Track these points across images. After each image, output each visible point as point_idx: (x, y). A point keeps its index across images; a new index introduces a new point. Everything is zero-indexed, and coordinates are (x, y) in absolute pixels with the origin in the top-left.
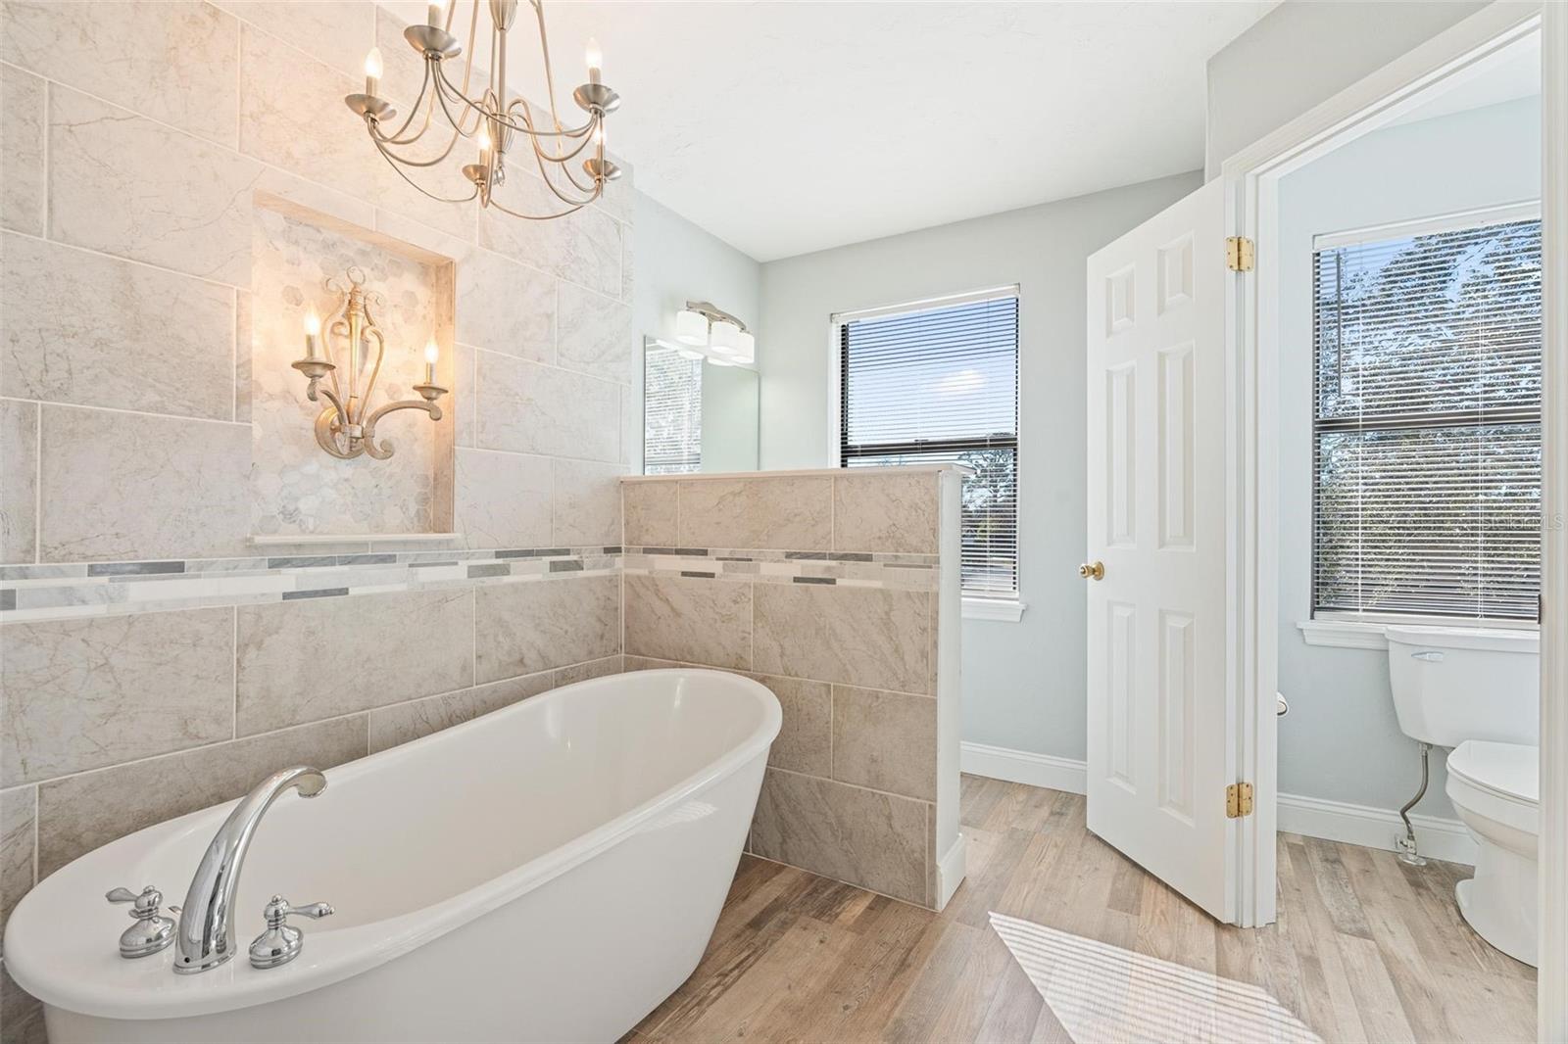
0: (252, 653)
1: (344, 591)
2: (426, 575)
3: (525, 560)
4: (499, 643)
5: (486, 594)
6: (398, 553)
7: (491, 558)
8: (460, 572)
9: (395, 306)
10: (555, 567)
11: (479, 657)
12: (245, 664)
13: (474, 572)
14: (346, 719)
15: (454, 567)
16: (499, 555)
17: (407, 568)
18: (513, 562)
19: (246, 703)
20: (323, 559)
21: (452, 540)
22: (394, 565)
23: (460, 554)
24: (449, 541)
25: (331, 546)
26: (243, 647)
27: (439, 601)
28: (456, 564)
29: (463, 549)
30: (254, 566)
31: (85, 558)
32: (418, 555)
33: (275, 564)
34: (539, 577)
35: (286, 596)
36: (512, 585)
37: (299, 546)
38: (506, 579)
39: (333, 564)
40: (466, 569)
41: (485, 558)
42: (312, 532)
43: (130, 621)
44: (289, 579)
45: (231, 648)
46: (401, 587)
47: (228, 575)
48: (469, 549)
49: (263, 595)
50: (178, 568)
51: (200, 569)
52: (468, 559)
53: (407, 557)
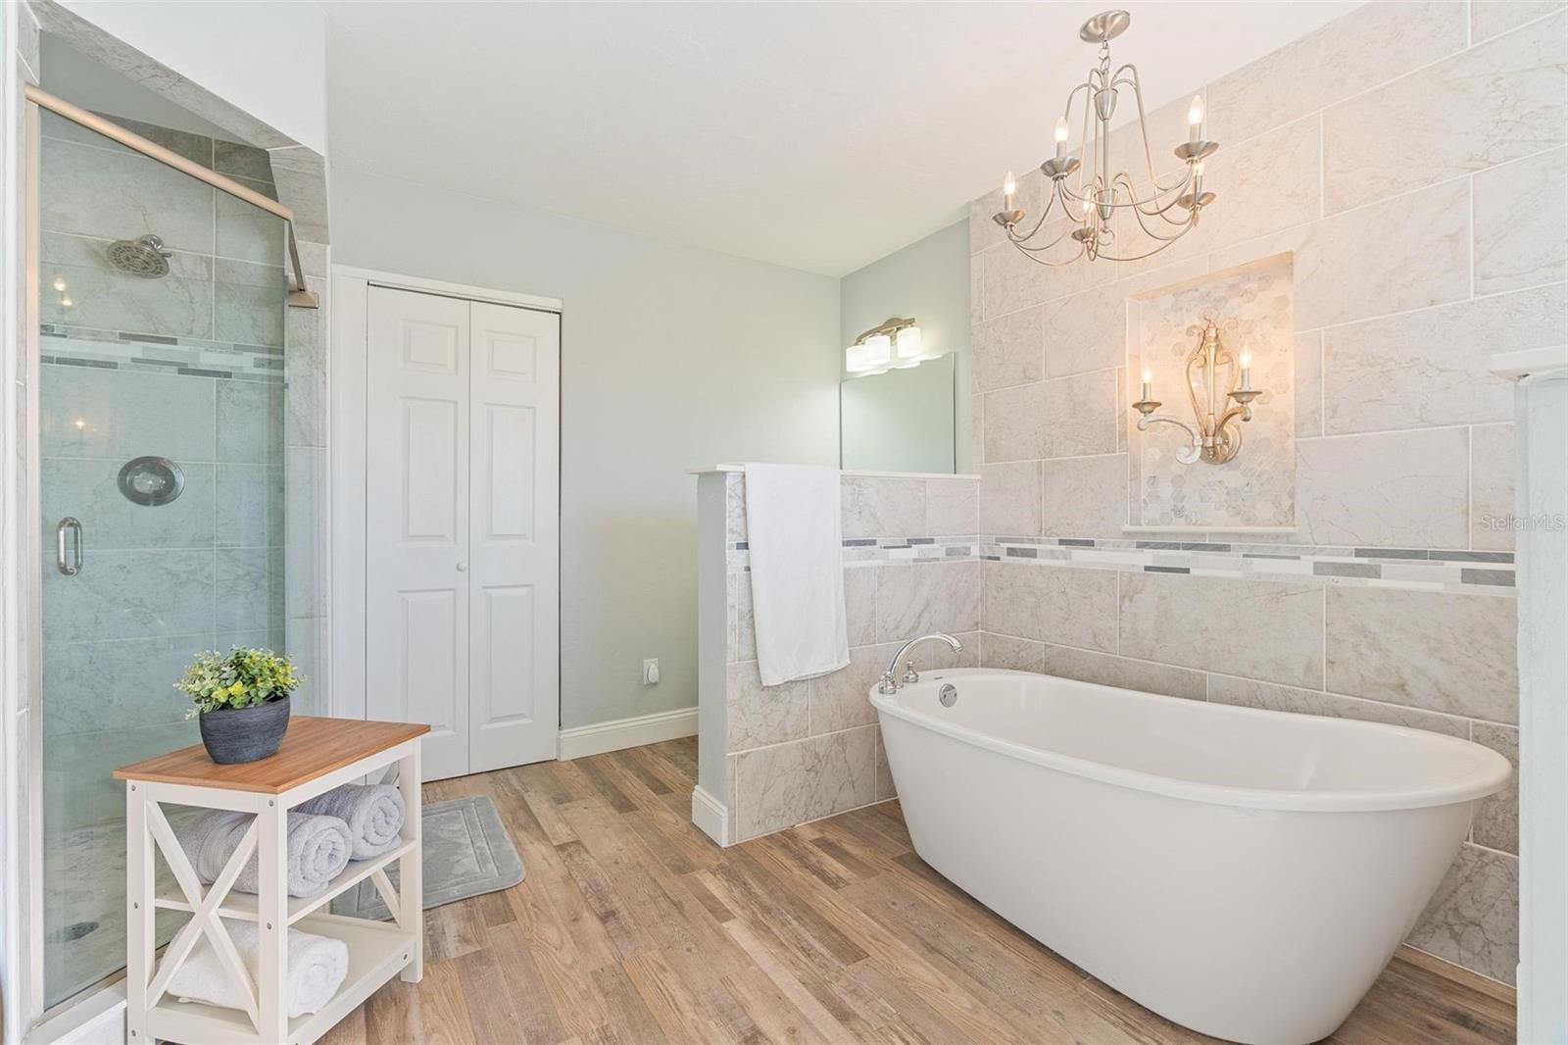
0: (1127, 603)
1: (1187, 571)
2: (1261, 566)
3: (1410, 563)
4: (1361, 654)
5: (1339, 595)
6: (1231, 544)
7: (1350, 555)
8: (1304, 567)
9: (1264, 318)
10: (1469, 576)
11: (1330, 662)
12: (1123, 609)
13: (1320, 569)
14: (1189, 671)
15: (1297, 561)
16: (1359, 553)
17: (1241, 558)
18: (1385, 564)
19: (1124, 635)
20: (1171, 544)
21: (1292, 534)
22: (1227, 553)
23: (1303, 549)
24: (1288, 535)
25: (1177, 534)
26: (1122, 598)
27: (1278, 593)
28: (1298, 558)
29: (1307, 543)
30: (1128, 546)
31: (1058, 535)
32: (1253, 546)
33: (1141, 546)
34: (1439, 587)
35: (1147, 568)
36: (1384, 591)
37: (1154, 534)
38: (1372, 582)
39: (1178, 549)
40: (1312, 565)
41: (1338, 555)
42: (1194, 525)
43: (1073, 571)
44: (1149, 557)
45: (1116, 597)
46: (1238, 574)
47: (1114, 551)
48: (1316, 544)
49: (1133, 566)
50: (1090, 544)
51: (1102, 546)
52: (1313, 554)
53: (1241, 547)
